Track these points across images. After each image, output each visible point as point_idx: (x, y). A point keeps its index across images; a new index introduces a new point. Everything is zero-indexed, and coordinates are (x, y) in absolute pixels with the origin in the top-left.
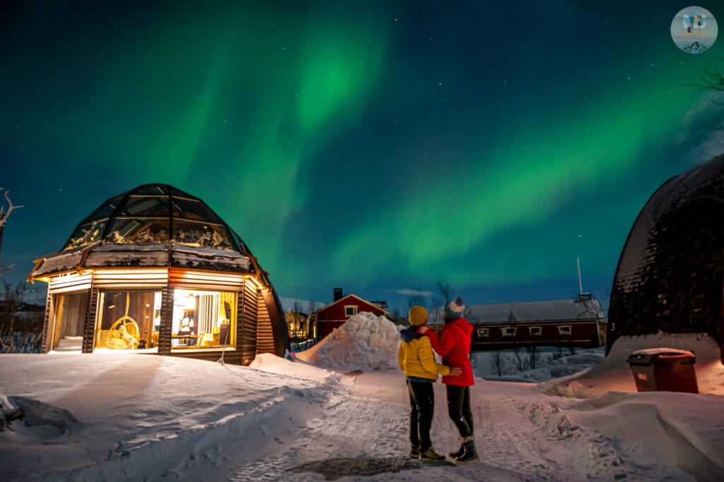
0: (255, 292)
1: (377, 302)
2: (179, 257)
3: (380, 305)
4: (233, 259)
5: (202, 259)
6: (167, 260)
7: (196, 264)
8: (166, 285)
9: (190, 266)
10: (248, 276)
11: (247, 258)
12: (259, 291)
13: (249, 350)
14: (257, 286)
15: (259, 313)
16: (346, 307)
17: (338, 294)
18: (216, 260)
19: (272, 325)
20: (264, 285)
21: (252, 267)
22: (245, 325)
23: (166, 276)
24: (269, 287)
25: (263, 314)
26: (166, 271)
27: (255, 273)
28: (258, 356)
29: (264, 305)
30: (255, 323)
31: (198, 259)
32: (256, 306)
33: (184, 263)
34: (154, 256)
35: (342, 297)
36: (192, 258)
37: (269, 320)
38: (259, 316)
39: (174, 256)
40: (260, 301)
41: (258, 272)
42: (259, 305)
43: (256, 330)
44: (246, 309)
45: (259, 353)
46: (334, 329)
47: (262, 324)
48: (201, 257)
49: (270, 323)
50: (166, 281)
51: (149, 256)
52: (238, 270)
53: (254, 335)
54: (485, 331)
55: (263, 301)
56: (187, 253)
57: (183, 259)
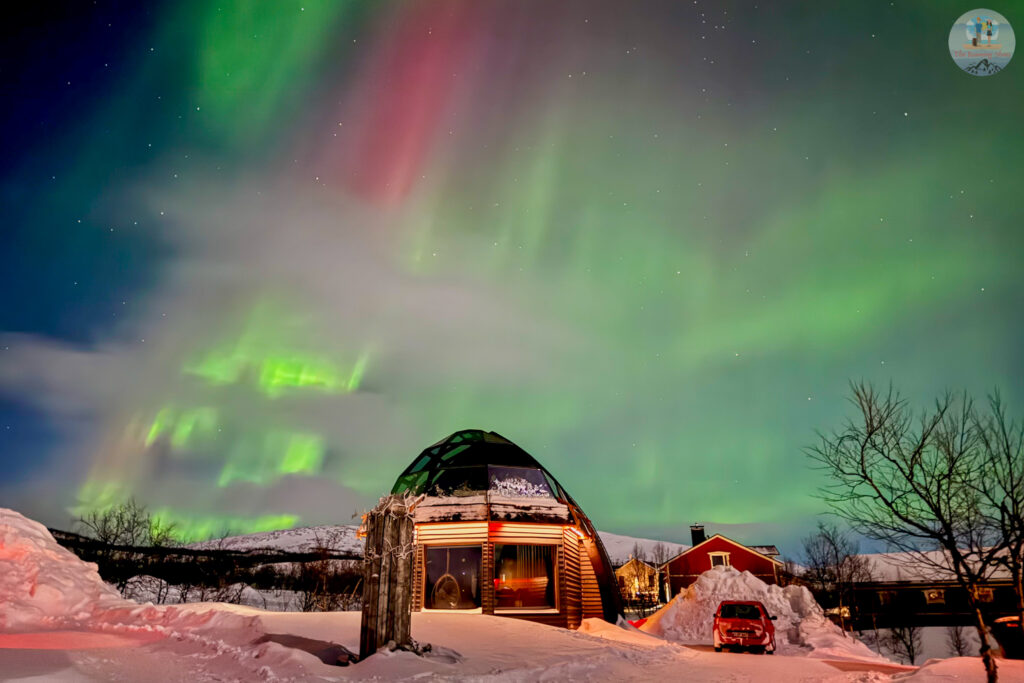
0: (576, 543)
1: (762, 547)
2: (498, 509)
3: (766, 552)
4: (550, 508)
5: (519, 511)
6: (485, 514)
7: (514, 516)
8: (486, 540)
9: (508, 519)
10: (567, 527)
11: (566, 506)
12: (580, 541)
13: (573, 613)
14: (578, 536)
15: (582, 568)
16: (712, 554)
17: (698, 535)
18: (533, 511)
19: (599, 583)
20: (586, 534)
21: (570, 516)
22: (568, 583)
23: (486, 530)
24: (591, 537)
25: (588, 570)
26: (486, 524)
27: (574, 524)
28: (584, 621)
29: (588, 559)
30: (578, 581)
31: (516, 511)
32: (578, 560)
33: (502, 515)
34: (474, 509)
35: (705, 539)
36: (510, 509)
37: (594, 577)
38: (583, 572)
39: (492, 509)
40: (582, 554)
41: (578, 522)
42: (582, 559)
43: (580, 589)
44: (568, 565)
45: (585, 618)
46: (683, 590)
47: (586, 581)
48: (518, 508)
49: (596, 581)
50: (486, 535)
51: (468, 509)
52: (556, 521)
53: (579, 596)
54: (939, 593)
55: (586, 554)
56: (504, 505)
57: (500, 511)
